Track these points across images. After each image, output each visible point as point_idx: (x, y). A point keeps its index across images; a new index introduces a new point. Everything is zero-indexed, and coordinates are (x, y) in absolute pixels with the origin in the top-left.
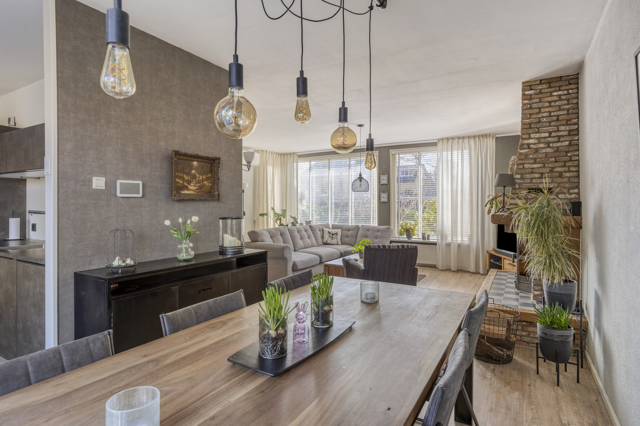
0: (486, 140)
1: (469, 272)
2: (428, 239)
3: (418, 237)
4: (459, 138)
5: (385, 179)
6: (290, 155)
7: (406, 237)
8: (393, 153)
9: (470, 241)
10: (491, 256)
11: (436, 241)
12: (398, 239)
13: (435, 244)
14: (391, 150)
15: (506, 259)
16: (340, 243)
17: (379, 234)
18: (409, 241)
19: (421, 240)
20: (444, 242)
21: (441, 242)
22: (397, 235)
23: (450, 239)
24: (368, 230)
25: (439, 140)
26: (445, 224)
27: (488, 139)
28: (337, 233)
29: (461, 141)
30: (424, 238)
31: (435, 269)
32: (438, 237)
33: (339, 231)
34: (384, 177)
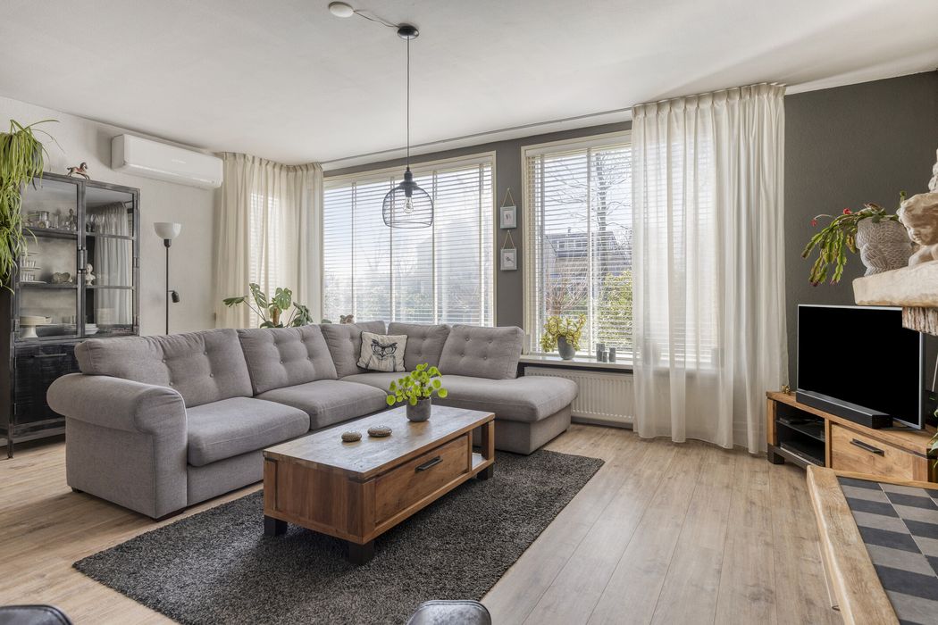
0: (759, 99)
1: (716, 447)
2: (612, 357)
3: (587, 354)
4: (687, 99)
5: (512, 215)
6: (307, 170)
7: (558, 353)
8: (529, 153)
9: (717, 366)
10: (781, 409)
11: (631, 363)
12: (541, 358)
13: (630, 372)
14: (523, 148)
15: (836, 424)
16: (400, 367)
17: (491, 346)
18: (567, 362)
19: (595, 361)
20: (652, 368)
21: (644, 367)
22: (539, 348)
23: (668, 359)
24: (467, 337)
25: (635, 110)
26: (654, 322)
27: (765, 96)
28: (394, 344)
29: (692, 108)
30: (601, 356)
31: (628, 433)
32: (635, 355)
33: (401, 340)
34: (509, 214)
